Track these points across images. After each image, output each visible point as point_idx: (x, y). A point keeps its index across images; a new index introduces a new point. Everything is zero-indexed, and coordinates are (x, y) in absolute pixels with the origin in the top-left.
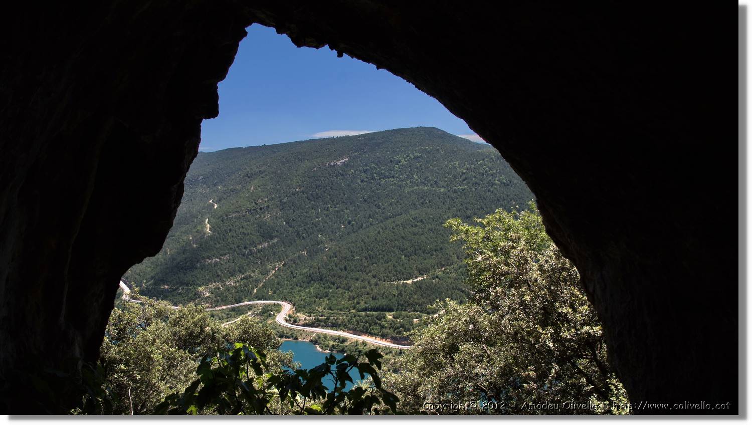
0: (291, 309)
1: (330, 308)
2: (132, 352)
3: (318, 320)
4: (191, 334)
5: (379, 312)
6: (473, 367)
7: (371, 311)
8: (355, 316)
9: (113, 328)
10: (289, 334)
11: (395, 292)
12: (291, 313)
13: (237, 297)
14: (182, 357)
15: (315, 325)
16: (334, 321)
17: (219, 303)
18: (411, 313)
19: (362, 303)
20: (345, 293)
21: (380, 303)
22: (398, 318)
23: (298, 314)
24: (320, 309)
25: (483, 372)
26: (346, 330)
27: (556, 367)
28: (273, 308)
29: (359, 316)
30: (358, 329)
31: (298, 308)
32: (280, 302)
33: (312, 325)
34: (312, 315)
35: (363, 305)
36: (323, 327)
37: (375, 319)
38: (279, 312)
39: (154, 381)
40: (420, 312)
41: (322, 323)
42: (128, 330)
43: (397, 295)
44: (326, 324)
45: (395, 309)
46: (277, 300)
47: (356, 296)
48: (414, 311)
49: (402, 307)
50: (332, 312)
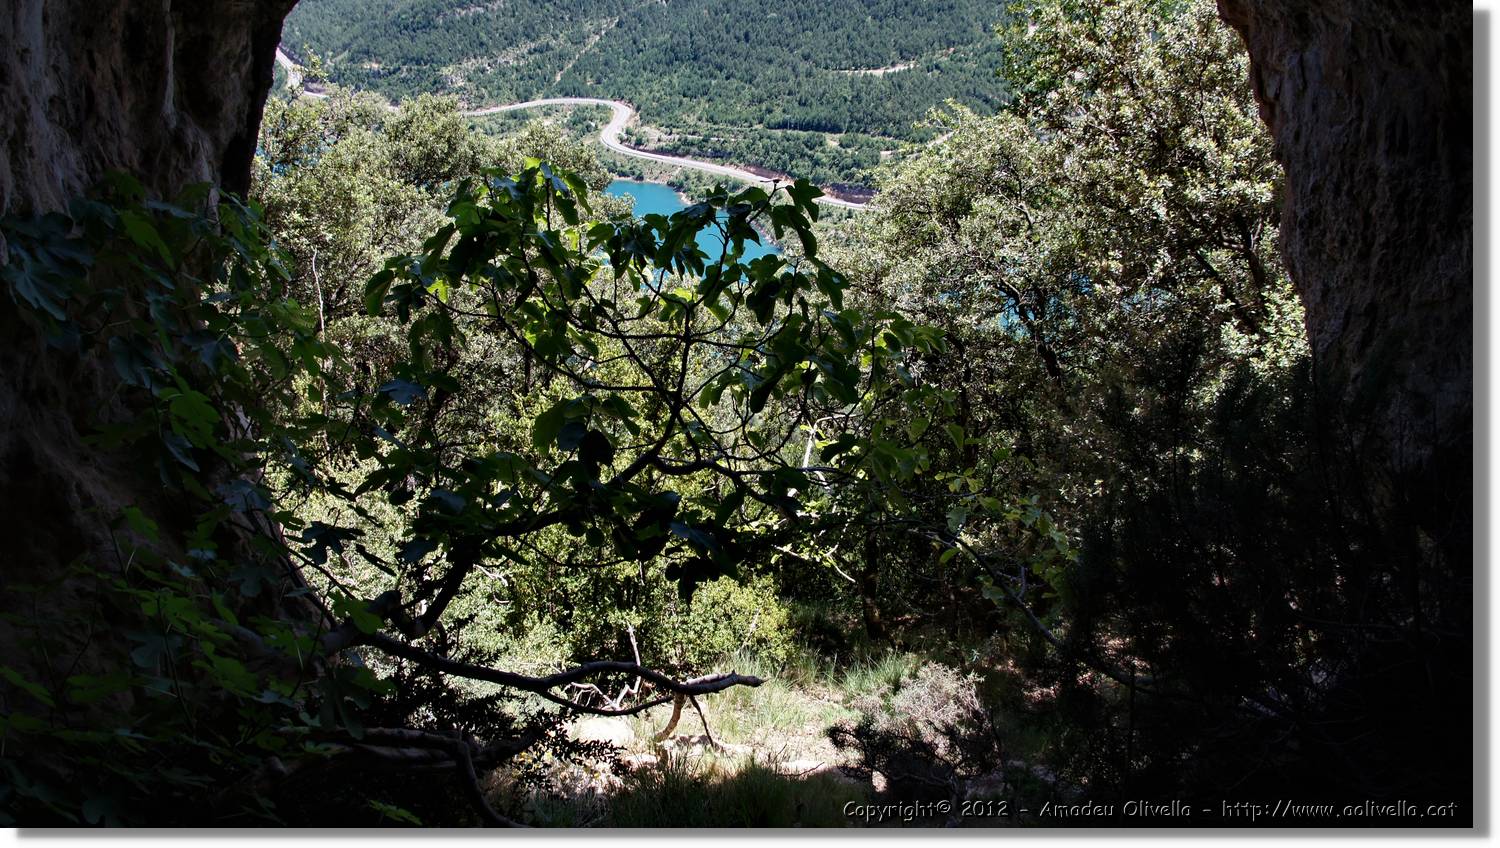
0: (631, 116)
1: (711, 119)
2: (314, 188)
3: (685, 142)
4: (429, 157)
5: (811, 132)
6: (997, 245)
7: (795, 128)
8: (761, 138)
9: (273, 138)
10: (626, 169)
11: (848, 93)
12: (631, 125)
13: (521, 90)
14: (412, 199)
15: (680, 151)
16: (718, 146)
17: (484, 101)
18: (875, 139)
19: (778, 111)
20: (744, 88)
21: (813, 114)
22: (848, 146)
23: (646, 128)
24: (692, 120)
25: (1016, 255)
26: (742, 164)
27: (1164, 257)
28: (594, 113)
29: (769, 137)
30: (766, 165)
31: (647, 115)
32: (609, 103)
33: (673, 152)
34: (674, 130)
35: (778, 116)
36: (695, 156)
37: (803, 146)
38: (607, 123)
39: (361, 245)
40: (896, 137)
41: (695, 149)
42: (304, 144)
43: (850, 98)
44: (701, 150)
45: (845, 127)
46: (603, 98)
47: (765, 96)
48: (884, 134)
49: (859, 124)
50: (716, 127)
